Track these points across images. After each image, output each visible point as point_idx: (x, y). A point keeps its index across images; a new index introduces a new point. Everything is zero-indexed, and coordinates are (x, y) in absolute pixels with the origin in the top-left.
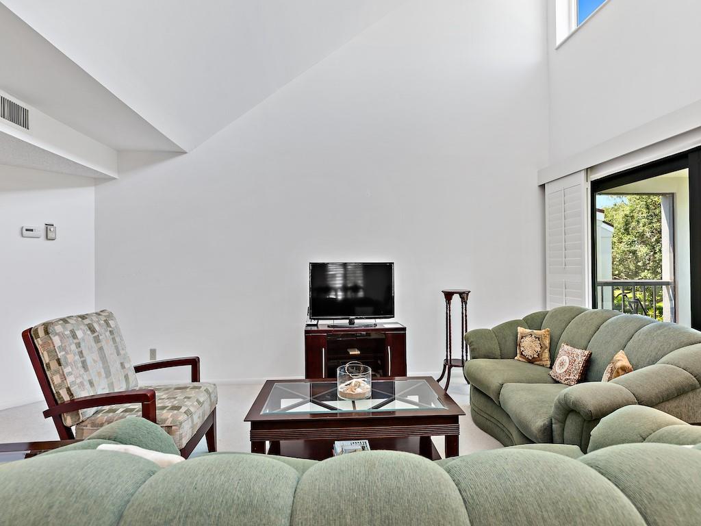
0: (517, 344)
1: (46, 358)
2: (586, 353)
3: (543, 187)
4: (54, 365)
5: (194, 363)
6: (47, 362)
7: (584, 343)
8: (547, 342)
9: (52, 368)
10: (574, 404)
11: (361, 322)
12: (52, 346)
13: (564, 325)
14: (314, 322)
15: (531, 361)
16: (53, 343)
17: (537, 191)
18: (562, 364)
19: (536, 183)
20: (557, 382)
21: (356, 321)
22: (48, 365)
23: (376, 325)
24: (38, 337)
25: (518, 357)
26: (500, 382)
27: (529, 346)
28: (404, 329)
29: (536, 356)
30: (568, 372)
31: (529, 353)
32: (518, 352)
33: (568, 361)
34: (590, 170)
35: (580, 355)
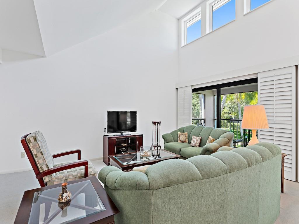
0: (178, 137)
1: (34, 152)
2: (201, 137)
3: (177, 89)
4: (39, 155)
5: (79, 152)
6: (35, 154)
7: (198, 135)
8: (187, 136)
9: (38, 156)
10: (209, 149)
11: (125, 134)
12: (38, 146)
13: (191, 131)
14: (108, 134)
15: (183, 142)
16: (38, 145)
17: (175, 90)
18: (194, 141)
19: (175, 88)
20: (192, 146)
21: (123, 133)
22: (36, 155)
23: (131, 134)
24: (30, 142)
25: (179, 141)
26: (180, 148)
27: (182, 137)
28: (142, 135)
29: (184, 140)
30: (196, 143)
31: (182, 140)
32: (179, 139)
33: (196, 140)
34: (192, 86)
35: (199, 139)
